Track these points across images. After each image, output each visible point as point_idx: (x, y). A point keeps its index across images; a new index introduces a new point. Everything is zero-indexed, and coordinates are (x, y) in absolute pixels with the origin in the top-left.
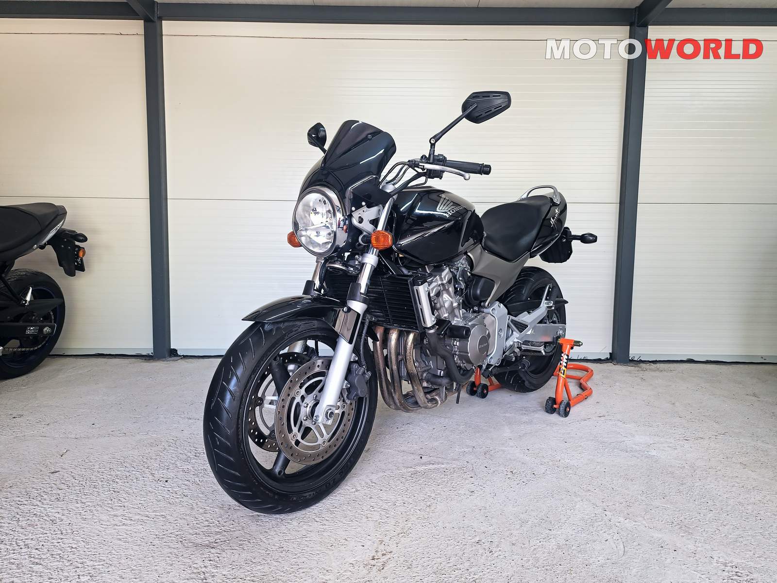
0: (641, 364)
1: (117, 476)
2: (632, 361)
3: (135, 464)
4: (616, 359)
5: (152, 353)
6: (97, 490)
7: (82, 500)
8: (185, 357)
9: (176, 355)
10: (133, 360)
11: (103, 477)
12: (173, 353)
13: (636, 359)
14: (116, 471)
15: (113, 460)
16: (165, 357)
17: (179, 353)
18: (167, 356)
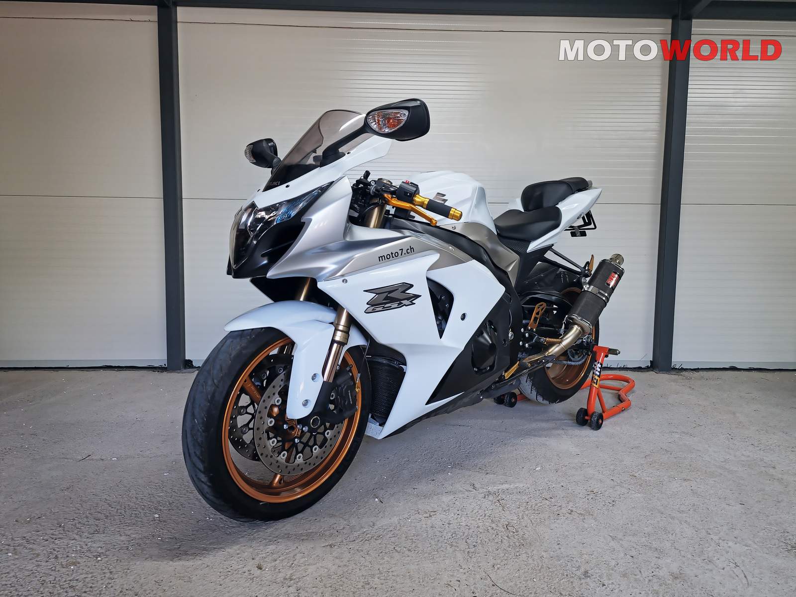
0: (684, 373)
1: (159, 502)
2: (674, 369)
3: (176, 488)
4: (658, 368)
5: (165, 365)
6: (139, 520)
7: (126, 532)
9: (192, 366)
10: (145, 372)
11: (142, 504)
12: (188, 364)
13: (677, 367)
14: (156, 497)
16: (179, 369)
17: (194, 364)
18: (182, 367)
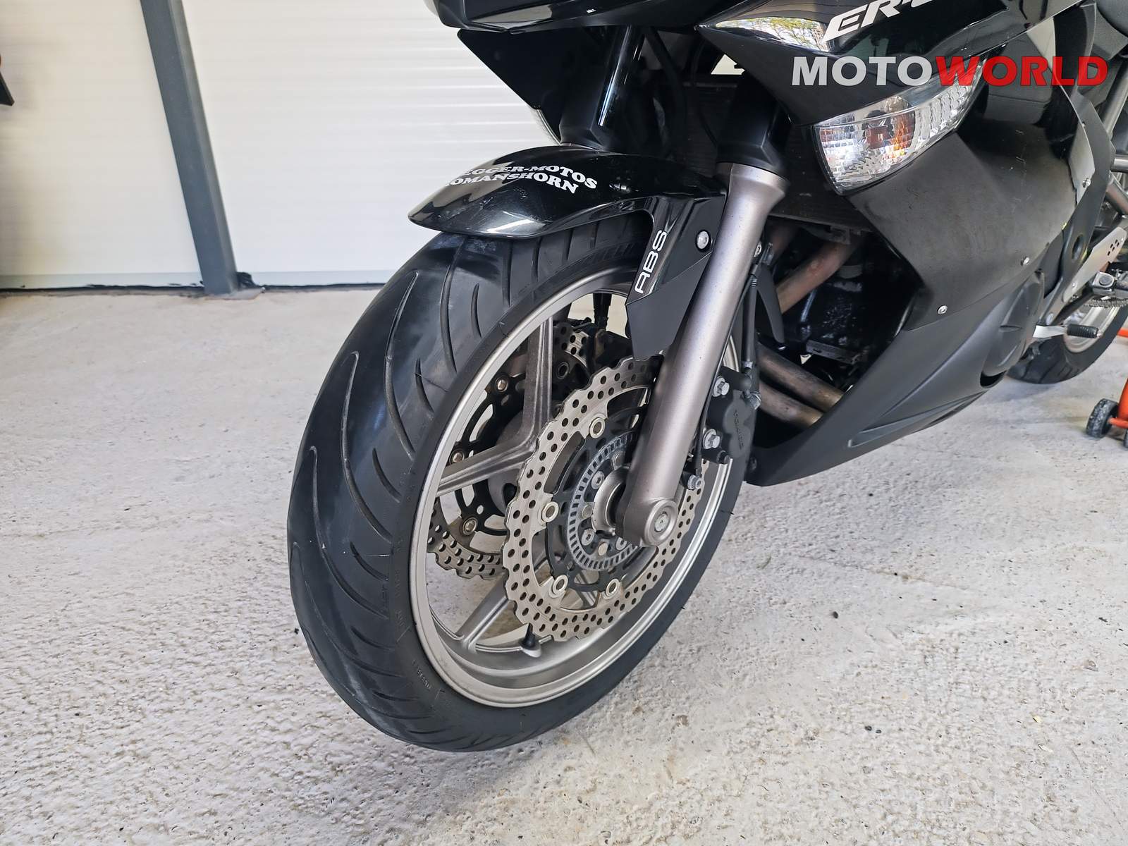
5: (201, 282)
8: (269, 288)
9: (251, 285)
10: (164, 298)
12: (244, 280)
15: (131, 615)
16: (228, 291)
17: (256, 280)
18: (231, 287)
